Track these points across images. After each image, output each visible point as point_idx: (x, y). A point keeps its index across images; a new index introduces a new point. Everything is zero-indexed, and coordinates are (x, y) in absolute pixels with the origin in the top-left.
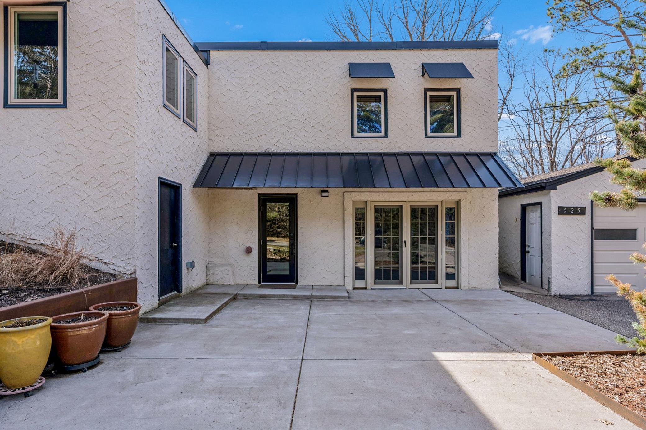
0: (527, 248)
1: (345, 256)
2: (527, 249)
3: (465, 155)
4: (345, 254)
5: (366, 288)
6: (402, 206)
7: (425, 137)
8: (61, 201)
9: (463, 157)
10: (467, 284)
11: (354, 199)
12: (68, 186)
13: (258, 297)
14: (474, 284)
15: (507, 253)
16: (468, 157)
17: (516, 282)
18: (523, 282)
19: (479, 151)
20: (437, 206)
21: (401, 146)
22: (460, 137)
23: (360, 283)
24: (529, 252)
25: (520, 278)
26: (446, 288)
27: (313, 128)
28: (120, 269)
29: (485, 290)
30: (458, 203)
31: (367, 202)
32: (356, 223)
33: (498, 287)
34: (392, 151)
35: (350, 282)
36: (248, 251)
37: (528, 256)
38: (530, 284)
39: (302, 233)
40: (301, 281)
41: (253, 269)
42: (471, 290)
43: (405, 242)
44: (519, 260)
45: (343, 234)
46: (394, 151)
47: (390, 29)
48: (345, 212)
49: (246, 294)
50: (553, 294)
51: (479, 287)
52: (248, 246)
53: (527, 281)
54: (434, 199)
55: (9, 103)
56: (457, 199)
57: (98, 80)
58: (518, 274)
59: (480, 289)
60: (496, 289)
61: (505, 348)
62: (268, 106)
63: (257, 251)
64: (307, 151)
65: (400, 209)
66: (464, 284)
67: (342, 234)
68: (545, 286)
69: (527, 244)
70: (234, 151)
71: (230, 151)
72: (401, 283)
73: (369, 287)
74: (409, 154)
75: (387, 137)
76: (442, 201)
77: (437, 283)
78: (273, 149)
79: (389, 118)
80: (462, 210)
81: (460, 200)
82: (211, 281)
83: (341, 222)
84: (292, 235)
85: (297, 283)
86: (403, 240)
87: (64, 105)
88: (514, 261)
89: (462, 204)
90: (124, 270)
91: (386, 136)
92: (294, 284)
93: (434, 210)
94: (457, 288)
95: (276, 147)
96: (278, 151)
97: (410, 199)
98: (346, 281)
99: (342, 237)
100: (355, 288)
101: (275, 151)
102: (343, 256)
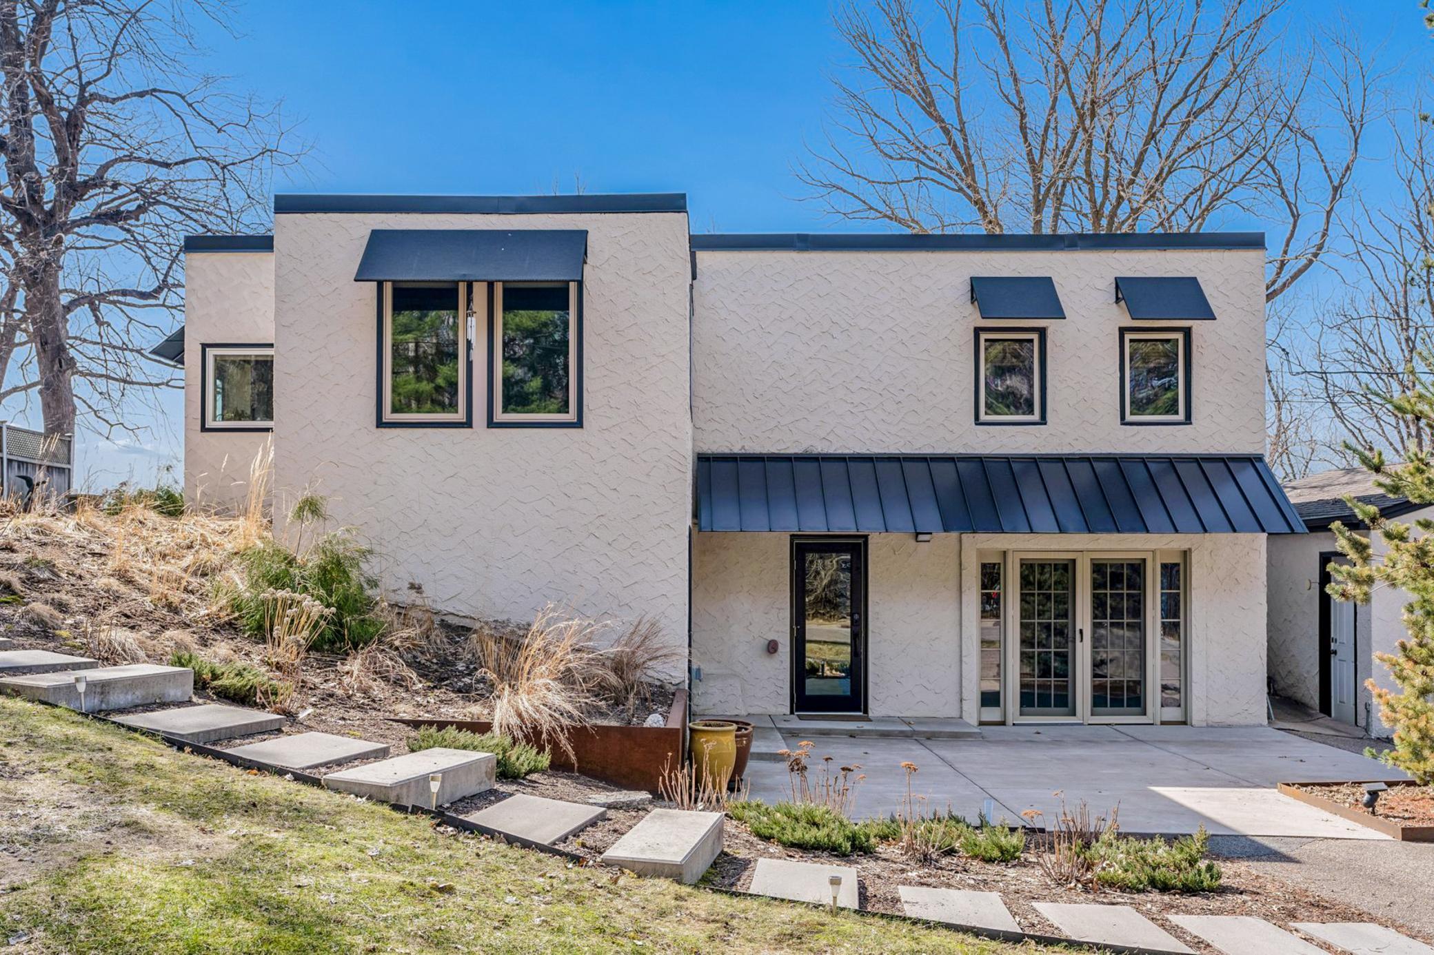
0: (1332, 644)
1: (964, 659)
2: (1333, 646)
3: (1198, 461)
4: (964, 654)
5: (1003, 723)
6: (1074, 561)
7: (1122, 424)
8: (571, 571)
9: (1195, 465)
10: (1203, 716)
11: (980, 546)
12: (582, 548)
13: (816, 733)
14: (1219, 714)
15: (1293, 656)
16: (1204, 465)
17: (1310, 715)
18: (1323, 715)
19: (1228, 451)
20: (1144, 560)
21: (1073, 443)
22: (1191, 423)
23: (992, 714)
24: (1335, 652)
25: (1318, 708)
26: (1163, 723)
27: (900, 405)
28: (662, 676)
29: (1241, 726)
30: (1186, 554)
31: (1005, 552)
32: (983, 595)
33: (1265, 722)
34: (1055, 452)
35: (972, 712)
36: (772, 648)
37: (1334, 661)
38: (1336, 720)
39: (878, 613)
40: (875, 709)
41: (780, 684)
42: (1212, 727)
43: (1081, 631)
44: (1316, 669)
45: (957, 613)
46: (1060, 452)
47: (999, 19)
48: (964, 572)
49: (794, 729)
50: (1373, 736)
51: (1229, 722)
52: (771, 638)
53: (1333, 715)
54: (1139, 547)
55: (495, 420)
56: (1185, 547)
57: (630, 384)
58: (1314, 699)
59: (1230, 726)
60: (1261, 725)
61: (1246, 784)
62: (810, 361)
63: (788, 649)
64: (887, 451)
65: (1070, 567)
66: (1197, 716)
67: (956, 617)
68: (1362, 722)
69: (1332, 636)
70: (743, 451)
71: (737, 449)
72: (1074, 714)
73: (1010, 721)
74: (1089, 458)
75: (1045, 424)
76: (1154, 551)
77: (1145, 714)
78: (821, 448)
79: (1049, 385)
80: (1193, 569)
81: (1190, 549)
82: (701, 708)
83: (955, 593)
84: (856, 617)
85: (866, 711)
86: (1078, 628)
87: (579, 424)
88: (1308, 672)
89: (1195, 557)
90: (668, 677)
91: (1043, 420)
92: (861, 714)
93: (1138, 568)
94: (1184, 723)
95: (827, 443)
96: (831, 451)
97: (1091, 546)
98: (965, 707)
99: (957, 623)
100: (981, 724)
101: (825, 451)
102: (957, 658)
